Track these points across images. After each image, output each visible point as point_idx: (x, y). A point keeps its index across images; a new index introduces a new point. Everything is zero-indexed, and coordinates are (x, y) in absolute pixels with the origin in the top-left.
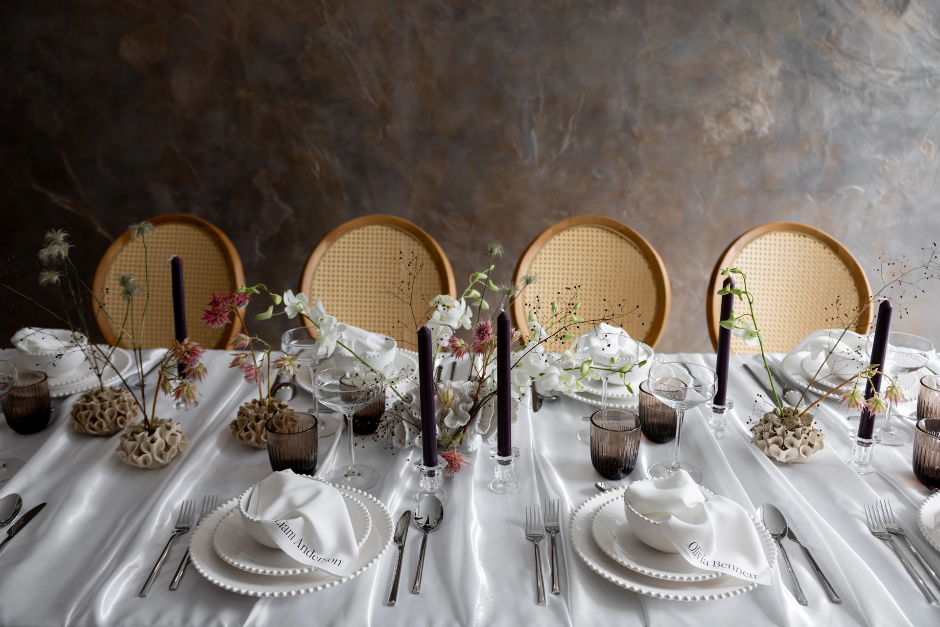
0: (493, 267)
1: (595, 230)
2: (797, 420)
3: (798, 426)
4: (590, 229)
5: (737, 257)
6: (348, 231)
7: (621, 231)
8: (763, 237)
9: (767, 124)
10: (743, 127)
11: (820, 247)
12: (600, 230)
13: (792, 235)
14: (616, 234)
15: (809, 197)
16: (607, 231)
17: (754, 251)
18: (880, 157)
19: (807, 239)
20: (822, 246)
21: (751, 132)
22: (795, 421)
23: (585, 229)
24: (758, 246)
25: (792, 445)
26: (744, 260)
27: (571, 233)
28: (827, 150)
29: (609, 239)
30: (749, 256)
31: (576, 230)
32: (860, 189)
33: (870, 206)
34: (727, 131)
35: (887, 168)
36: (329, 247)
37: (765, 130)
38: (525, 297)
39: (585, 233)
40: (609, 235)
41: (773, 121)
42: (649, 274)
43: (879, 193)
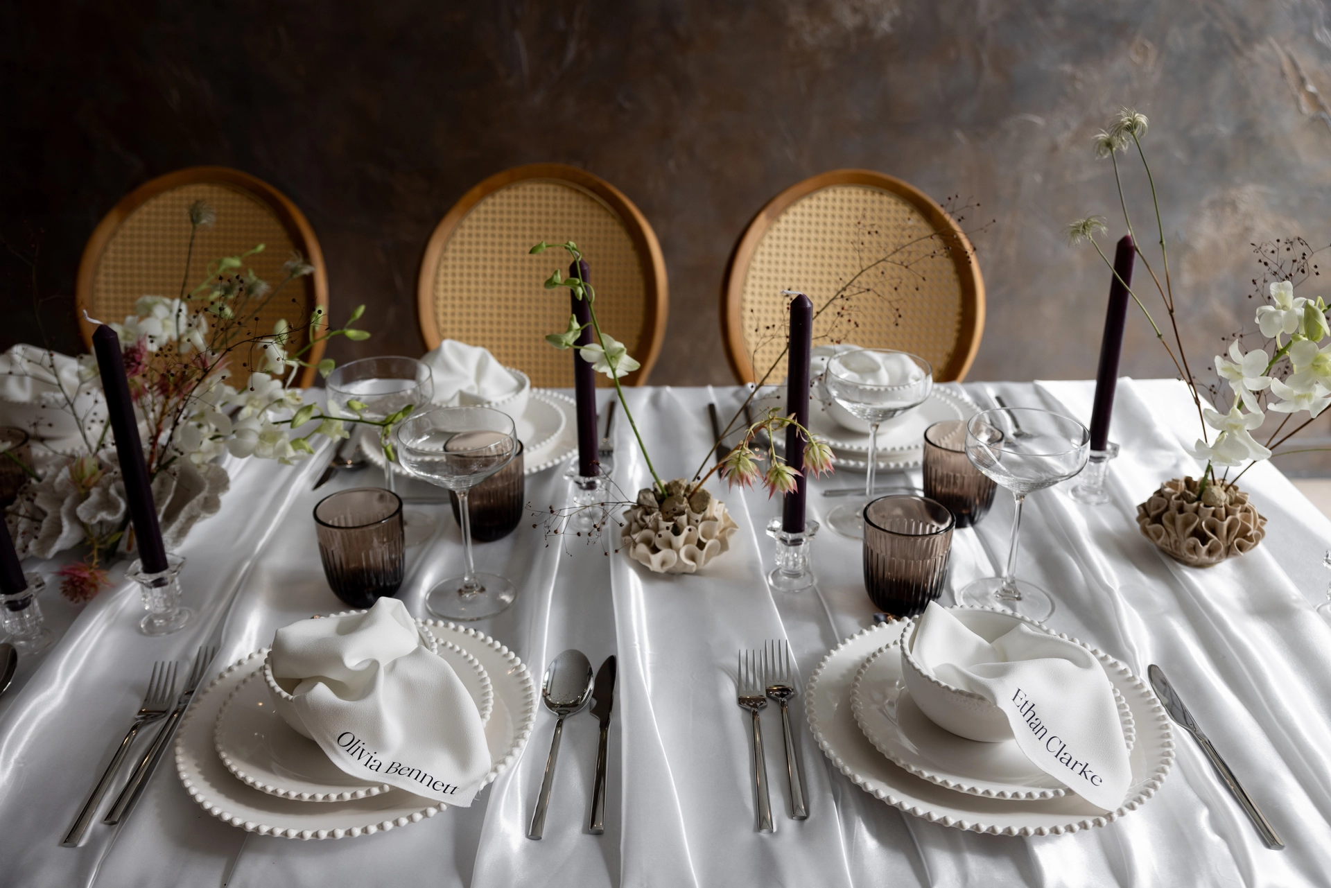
0: (261, 247)
1: (551, 187)
2: (681, 502)
3: (682, 513)
4: (543, 186)
5: (770, 229)
6: (155, 193)
7: (593, 189)
8: (815, 196)
9: (888, 16)
10: (850, 21)
11: (904, 211)
12: (559, 188)
13: (861, 191)
14: (584, 194)
15: (959, 135)
16: (571, 189)
17: (799, 218)
18: (1068, 68)
19: (885, 198)
20: (907, 209)
21: (864, 30)
22: (677, 504)
23: (536, 187)
24: (806, 210)
25: (670, 545)
26: (782, 234)
27: (513, 193)
28: (985, 58)
29: (574, 203)
30: (791, 226)
31: (521, 189)
32: (1039, 121)
33: (1055, 148)
34: (826, 30)
35: (1079, 86)
36: (122, 219)
37: (884, 26)
38: (437, 298)
39: (536, 193)
40: (574, 195)
41: (897, 11)
42: (632, 257)
43: (1066, 126)
